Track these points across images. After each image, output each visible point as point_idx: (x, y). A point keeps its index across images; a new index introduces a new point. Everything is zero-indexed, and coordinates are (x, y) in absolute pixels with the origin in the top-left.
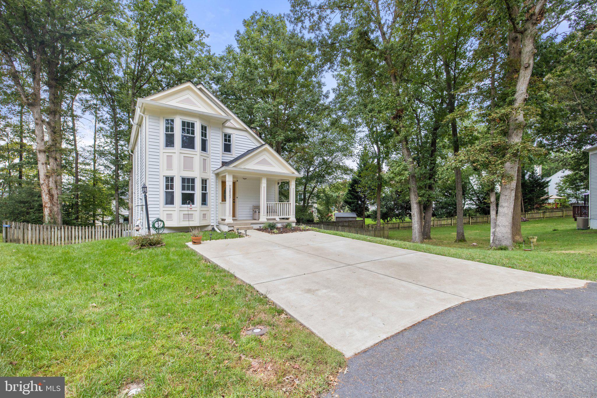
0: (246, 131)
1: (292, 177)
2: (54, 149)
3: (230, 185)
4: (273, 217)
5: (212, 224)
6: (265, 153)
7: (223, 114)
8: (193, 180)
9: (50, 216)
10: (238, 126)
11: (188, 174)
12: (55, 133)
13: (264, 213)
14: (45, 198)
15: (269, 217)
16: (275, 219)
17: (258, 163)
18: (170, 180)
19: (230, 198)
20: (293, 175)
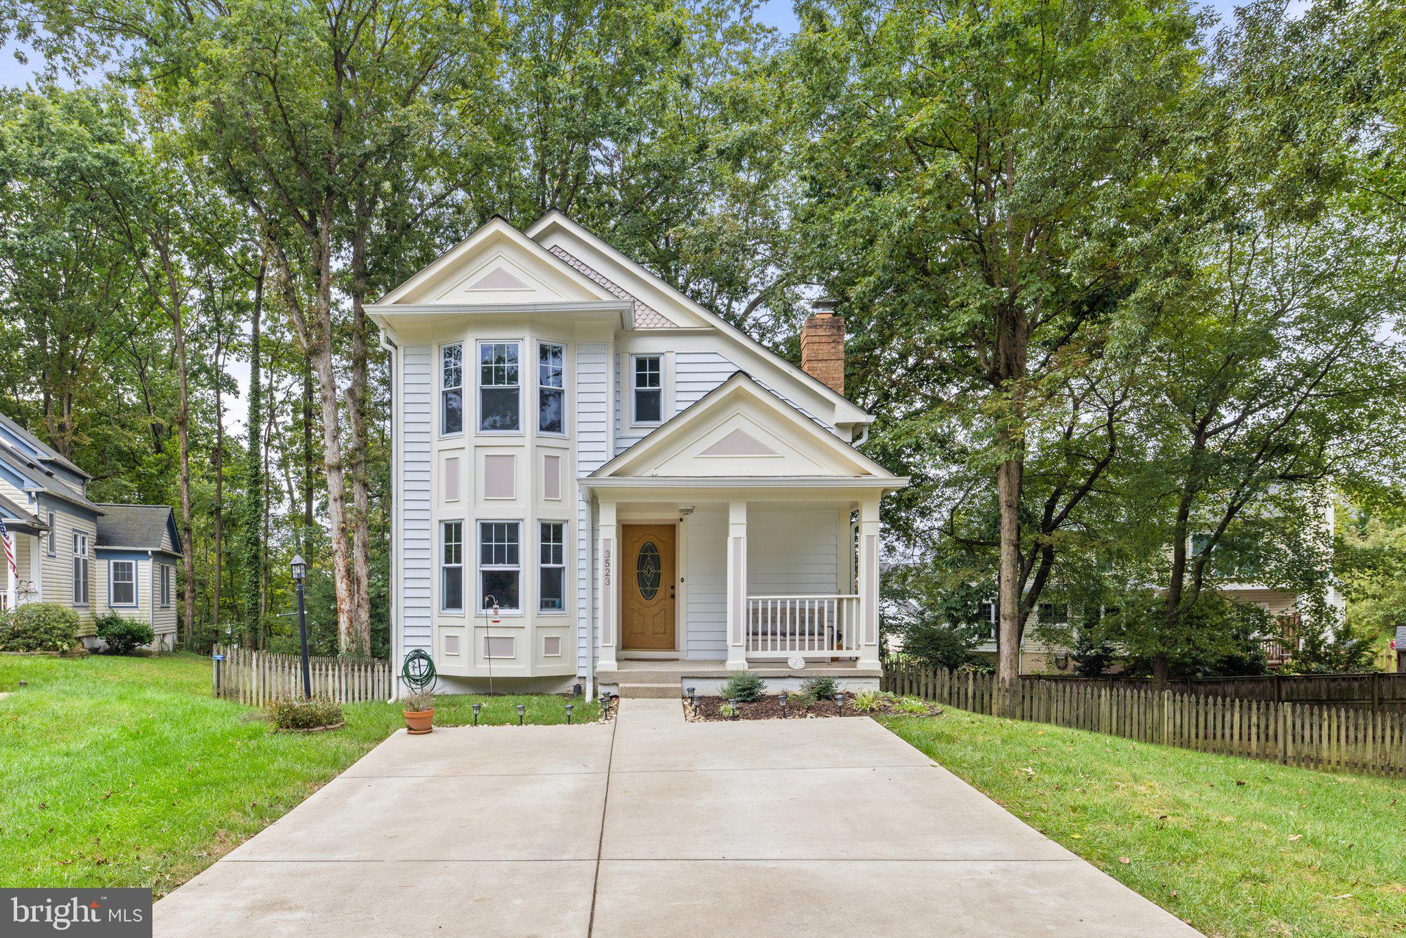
0: (715, 333)
1: (867, 493)
2: (362, 458)
3: (607, 541)
4: (778, 654)
5: (581, 673)
6: (742, 408)
7: (605, 297)
8: (513, 528)
9: (349, 634)
10: (683, 323)
11: (499, 512)
12: (363, 415)
13: (736, 639)
14: (341, 588)
15: (760, 654)
16: (783, 662)
17: (713, 450)
18: (453, 531)
19: (608, 583)
20: (864, 483)
